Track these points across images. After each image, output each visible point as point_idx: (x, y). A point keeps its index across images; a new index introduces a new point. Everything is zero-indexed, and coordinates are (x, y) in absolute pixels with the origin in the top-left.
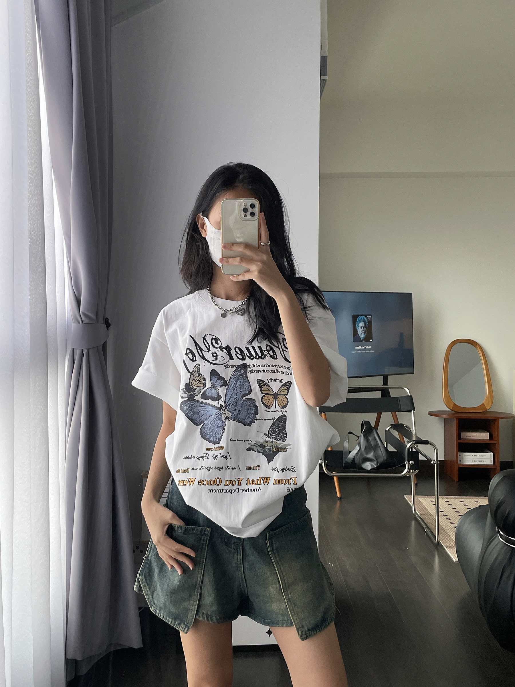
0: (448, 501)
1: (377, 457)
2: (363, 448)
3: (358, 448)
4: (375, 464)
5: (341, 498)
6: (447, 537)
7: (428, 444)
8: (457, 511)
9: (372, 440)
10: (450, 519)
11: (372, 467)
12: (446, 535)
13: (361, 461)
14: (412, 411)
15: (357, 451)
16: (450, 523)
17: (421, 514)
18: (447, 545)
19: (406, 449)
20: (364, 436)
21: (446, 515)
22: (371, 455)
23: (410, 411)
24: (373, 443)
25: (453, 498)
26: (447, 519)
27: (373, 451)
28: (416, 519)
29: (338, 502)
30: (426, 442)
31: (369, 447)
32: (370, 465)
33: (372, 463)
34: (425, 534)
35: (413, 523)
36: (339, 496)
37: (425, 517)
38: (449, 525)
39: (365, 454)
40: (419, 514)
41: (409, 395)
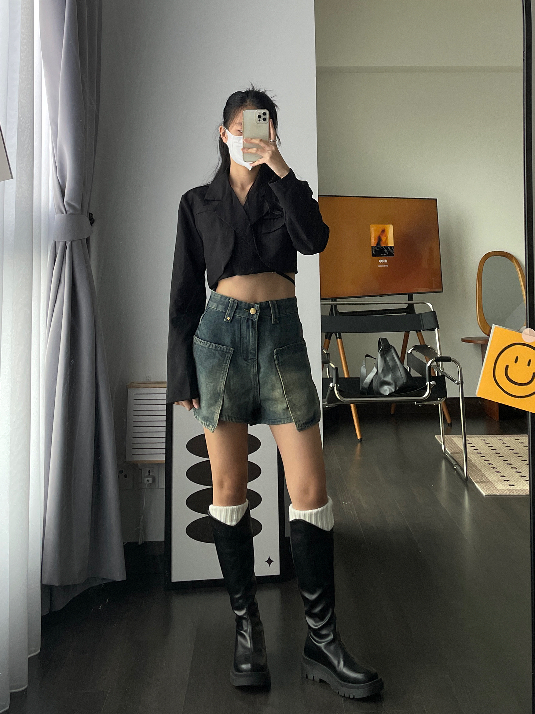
0: (484, 440)
1: (395, 380)
2: (380, 370)
3: (375, 370)
4: (393, 388)
5: (361, 439)
6: (478, 474)
7: (450, 361)
8: (494, 449)
9: (390, 360)
10: (484, 457)
11: (391, 392)
12: (478, 471)
13: (379, 386)
14: (436, 329)
15: (374, 373)
16: (485, 460)
17: (451, 453)
18: (477, 481)
19: (427, 368)
20: (381, 356)
21: (481, 453)
22: (389, 378)
23: (433, 329)
24: (391, 364)
25: (490, 437)
26: (481, 456)
27: (391, 372)
28: (446, 459)
29: (359, 445)
30: (448, 359)
31: (387, 369)
32: (388, 390)
33: (390, 387)
34: (455, 471)
35: (444, 463)
36: (359, 437)
37: (457, 455)
38: (483, 462)
39: (382, 376)
40: (449, 453)
41: (432, 311)
